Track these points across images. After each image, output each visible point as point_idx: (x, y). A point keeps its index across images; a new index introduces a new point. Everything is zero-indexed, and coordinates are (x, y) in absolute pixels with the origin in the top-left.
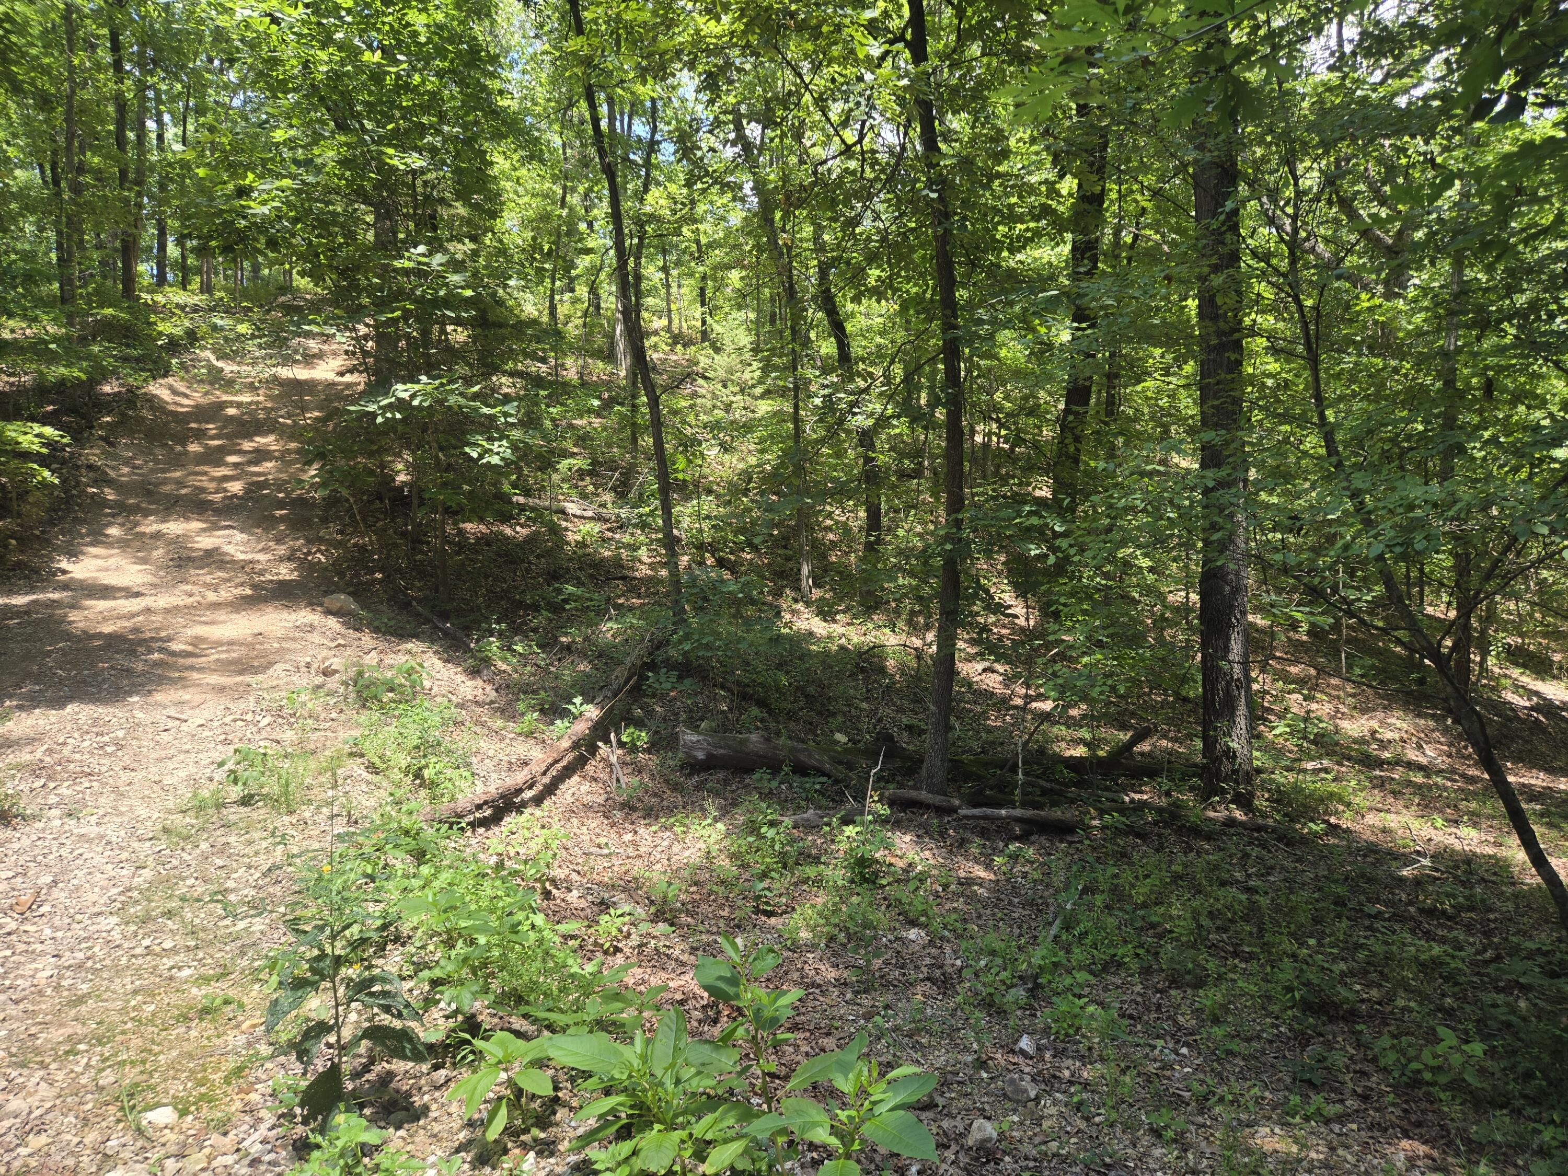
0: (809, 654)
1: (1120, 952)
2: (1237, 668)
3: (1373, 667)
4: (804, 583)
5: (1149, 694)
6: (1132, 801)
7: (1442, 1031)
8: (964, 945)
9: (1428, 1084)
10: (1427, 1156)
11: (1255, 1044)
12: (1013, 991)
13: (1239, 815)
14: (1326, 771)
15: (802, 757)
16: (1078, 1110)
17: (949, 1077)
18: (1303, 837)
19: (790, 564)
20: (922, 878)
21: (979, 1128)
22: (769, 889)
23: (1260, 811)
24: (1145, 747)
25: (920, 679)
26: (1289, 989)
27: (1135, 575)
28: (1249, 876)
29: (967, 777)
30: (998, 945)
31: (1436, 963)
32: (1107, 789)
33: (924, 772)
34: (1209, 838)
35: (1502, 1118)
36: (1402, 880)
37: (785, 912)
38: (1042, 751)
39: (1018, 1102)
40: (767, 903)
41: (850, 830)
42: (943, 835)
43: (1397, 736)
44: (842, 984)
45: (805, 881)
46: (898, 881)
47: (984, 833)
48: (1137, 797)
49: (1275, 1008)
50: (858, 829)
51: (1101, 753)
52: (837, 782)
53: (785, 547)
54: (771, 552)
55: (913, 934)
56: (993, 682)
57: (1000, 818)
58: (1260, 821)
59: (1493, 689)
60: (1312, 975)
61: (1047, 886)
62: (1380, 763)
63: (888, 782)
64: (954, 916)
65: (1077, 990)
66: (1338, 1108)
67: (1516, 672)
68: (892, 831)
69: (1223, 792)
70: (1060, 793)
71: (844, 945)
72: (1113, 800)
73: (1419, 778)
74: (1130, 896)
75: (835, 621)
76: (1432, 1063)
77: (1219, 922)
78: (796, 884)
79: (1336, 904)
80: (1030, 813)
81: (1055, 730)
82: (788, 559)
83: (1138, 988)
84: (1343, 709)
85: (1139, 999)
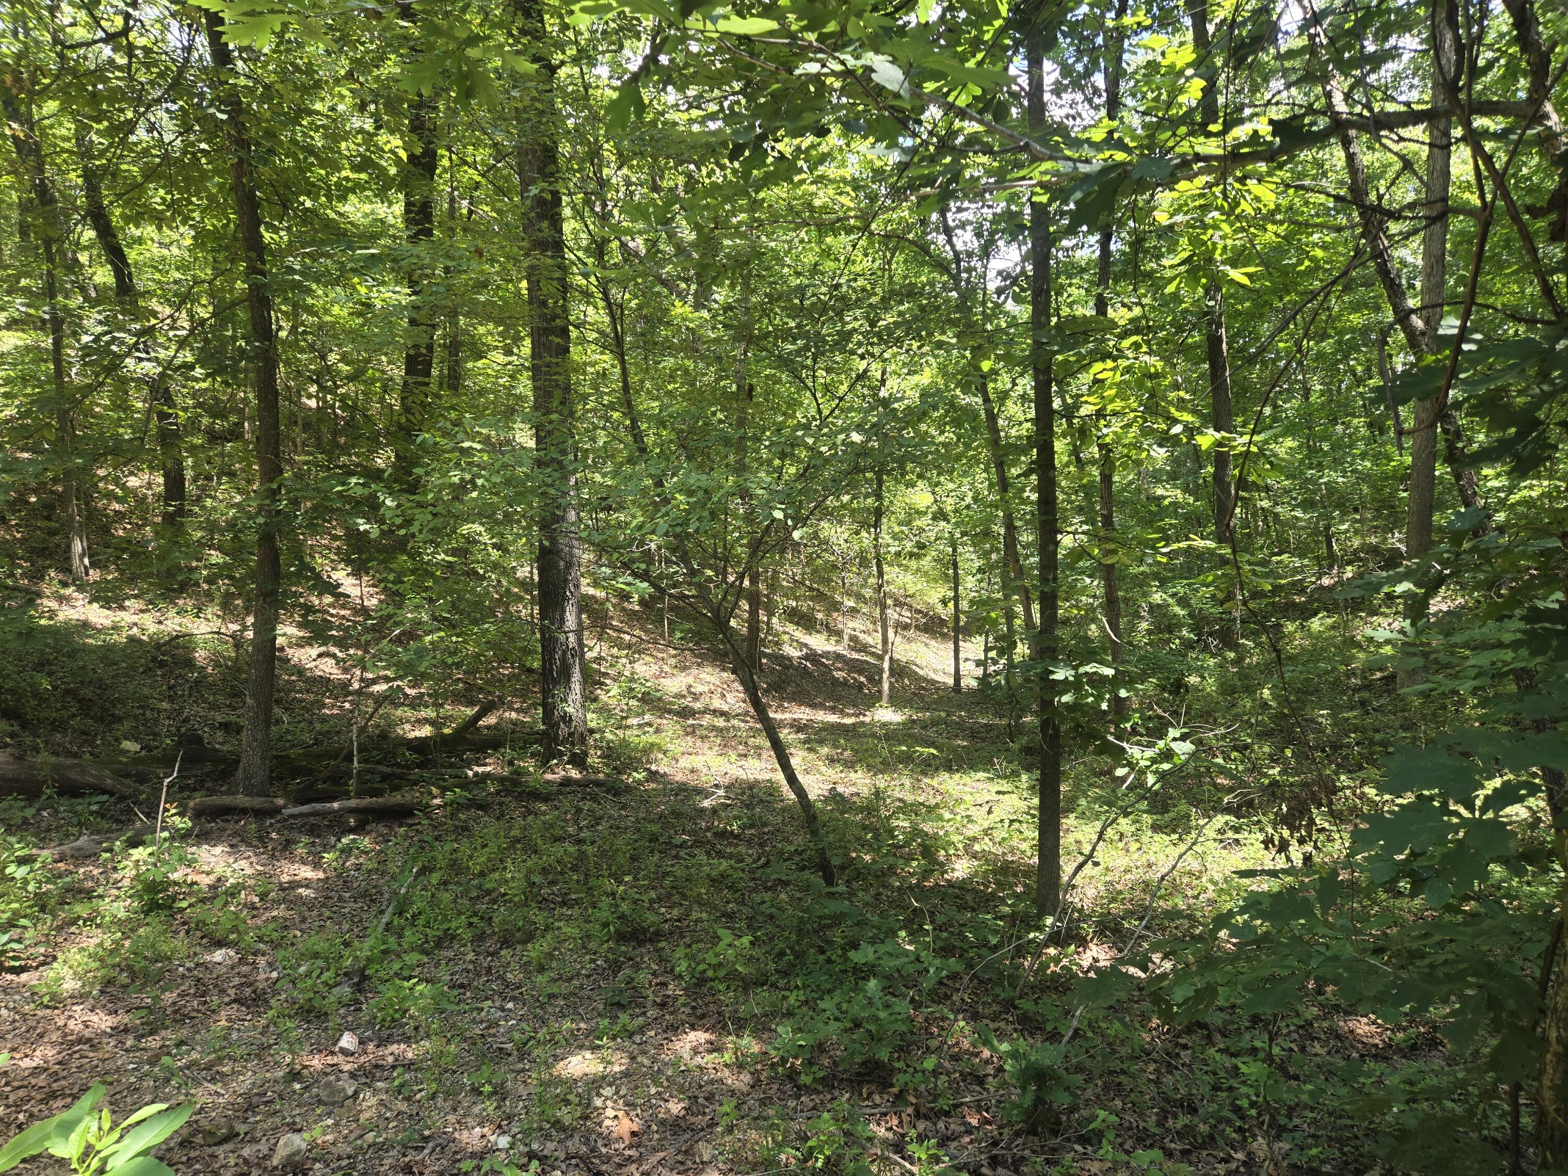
0: (86, 649)
1: (454, 925)
2: (572, 638)
3: (690, 630)
4: (76, 562)
5: (497, 669)
6: (476, 774)
7: (722, 932)
8: (281, 953)
9: (712, 980)
10: (708, 1042)
11: (575, 982)
12: (335, 991)
13: (575, 774)
14: (650, 724)
15: (72, 775)
16: (399, 1093)
17: (254, 1100)
18: (628, 786)
19: (56, 540)
20: (233, 892)
21: (286, 1145)
22: (19, 941)
23: (592, 767)
24: (491, 720)
25: (239, 670)
26: (606, 925)
27: (480, 551)
28: (580, 829)
29: (296, 772)
30: (322, 946)
31: (723, 876)
32: (452, 766)
33: (240, 774)
34: (546, 799)
35: (763, 993)
36: (703, 810)
37: (43, 964)
38: (384, 736)
39: (334, 1104)
40: (14, 958)
41: (139, 853)
42: (263, 839)
43: (706, 689)
44: (120, 1031)
45: (73, 922)
46: (203, 901)
47: (313, 831)
48: (480, 770)
49: (592, 945)
50: (150, 850)
51: (447, 731)
52: (122, 798)
53: (48, 518)
54: (26, 524)
55: (218, 956)
56: (328, 668)
57: (334, 811)
58: (593, 777)
59: (777, 644)
60: (625, 907)
61: (383, 874)
62: (692, 713)
63: (194, 790)
64: (271, 926)
65: (406, 973)
66: (641, 1020)
67: (790, 628)
68: (198, 845)
69: (561, 754)
70: (401, 777)
71: (125, 986)
72: (457, 777)
73: (720, 722)
74: (468, 868)
75: (122, 608)
76: (714, 961)
77: (550, 877)
78: (60, 929)
79: (650, 841)
80: (367, 801)
81: (399, 712)
82: (52, 533)
83: (471, 956)
84: (666, 668)
85: (471, 967)
